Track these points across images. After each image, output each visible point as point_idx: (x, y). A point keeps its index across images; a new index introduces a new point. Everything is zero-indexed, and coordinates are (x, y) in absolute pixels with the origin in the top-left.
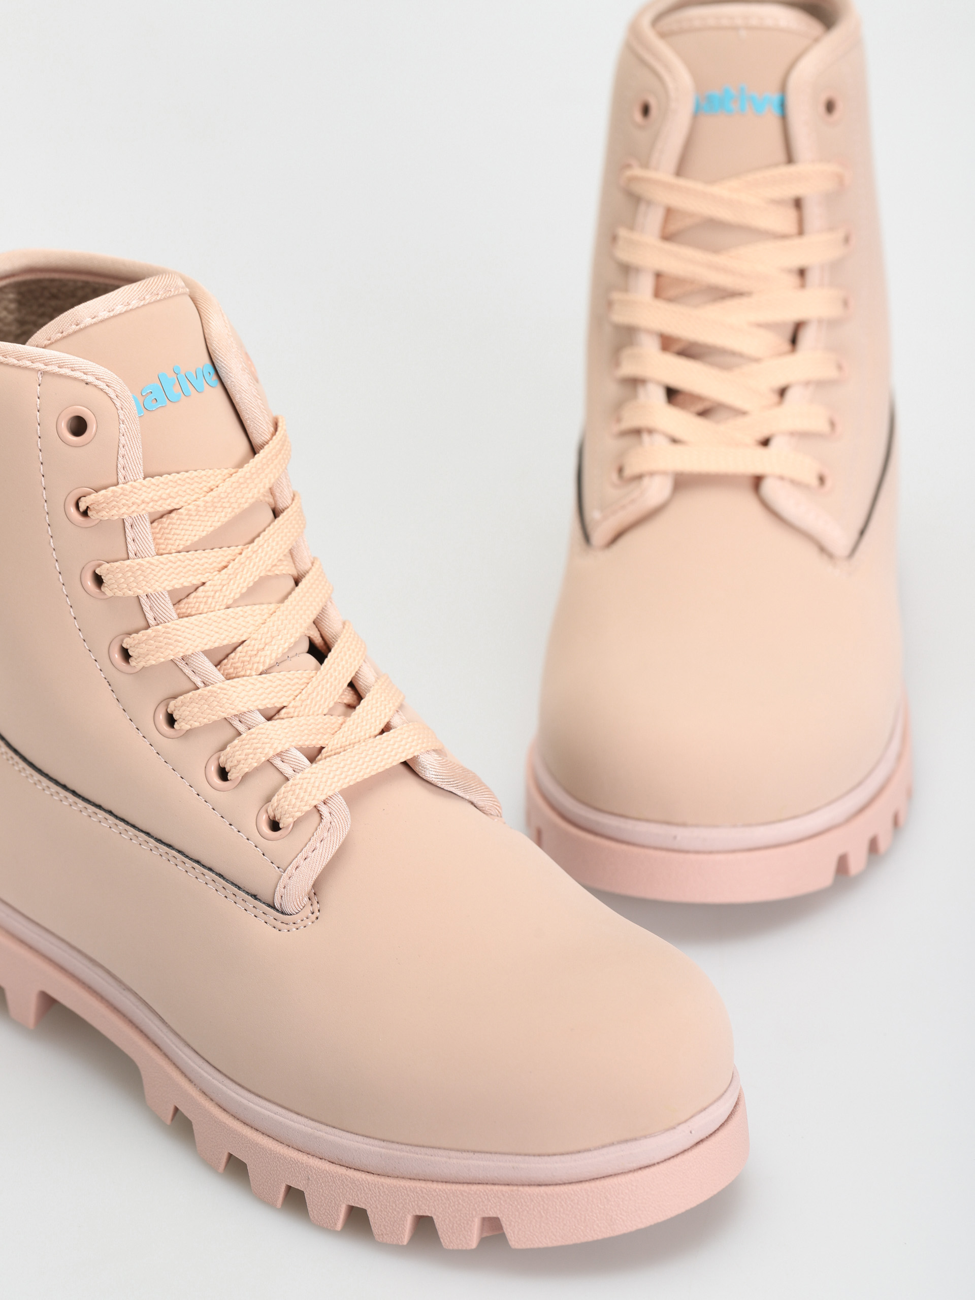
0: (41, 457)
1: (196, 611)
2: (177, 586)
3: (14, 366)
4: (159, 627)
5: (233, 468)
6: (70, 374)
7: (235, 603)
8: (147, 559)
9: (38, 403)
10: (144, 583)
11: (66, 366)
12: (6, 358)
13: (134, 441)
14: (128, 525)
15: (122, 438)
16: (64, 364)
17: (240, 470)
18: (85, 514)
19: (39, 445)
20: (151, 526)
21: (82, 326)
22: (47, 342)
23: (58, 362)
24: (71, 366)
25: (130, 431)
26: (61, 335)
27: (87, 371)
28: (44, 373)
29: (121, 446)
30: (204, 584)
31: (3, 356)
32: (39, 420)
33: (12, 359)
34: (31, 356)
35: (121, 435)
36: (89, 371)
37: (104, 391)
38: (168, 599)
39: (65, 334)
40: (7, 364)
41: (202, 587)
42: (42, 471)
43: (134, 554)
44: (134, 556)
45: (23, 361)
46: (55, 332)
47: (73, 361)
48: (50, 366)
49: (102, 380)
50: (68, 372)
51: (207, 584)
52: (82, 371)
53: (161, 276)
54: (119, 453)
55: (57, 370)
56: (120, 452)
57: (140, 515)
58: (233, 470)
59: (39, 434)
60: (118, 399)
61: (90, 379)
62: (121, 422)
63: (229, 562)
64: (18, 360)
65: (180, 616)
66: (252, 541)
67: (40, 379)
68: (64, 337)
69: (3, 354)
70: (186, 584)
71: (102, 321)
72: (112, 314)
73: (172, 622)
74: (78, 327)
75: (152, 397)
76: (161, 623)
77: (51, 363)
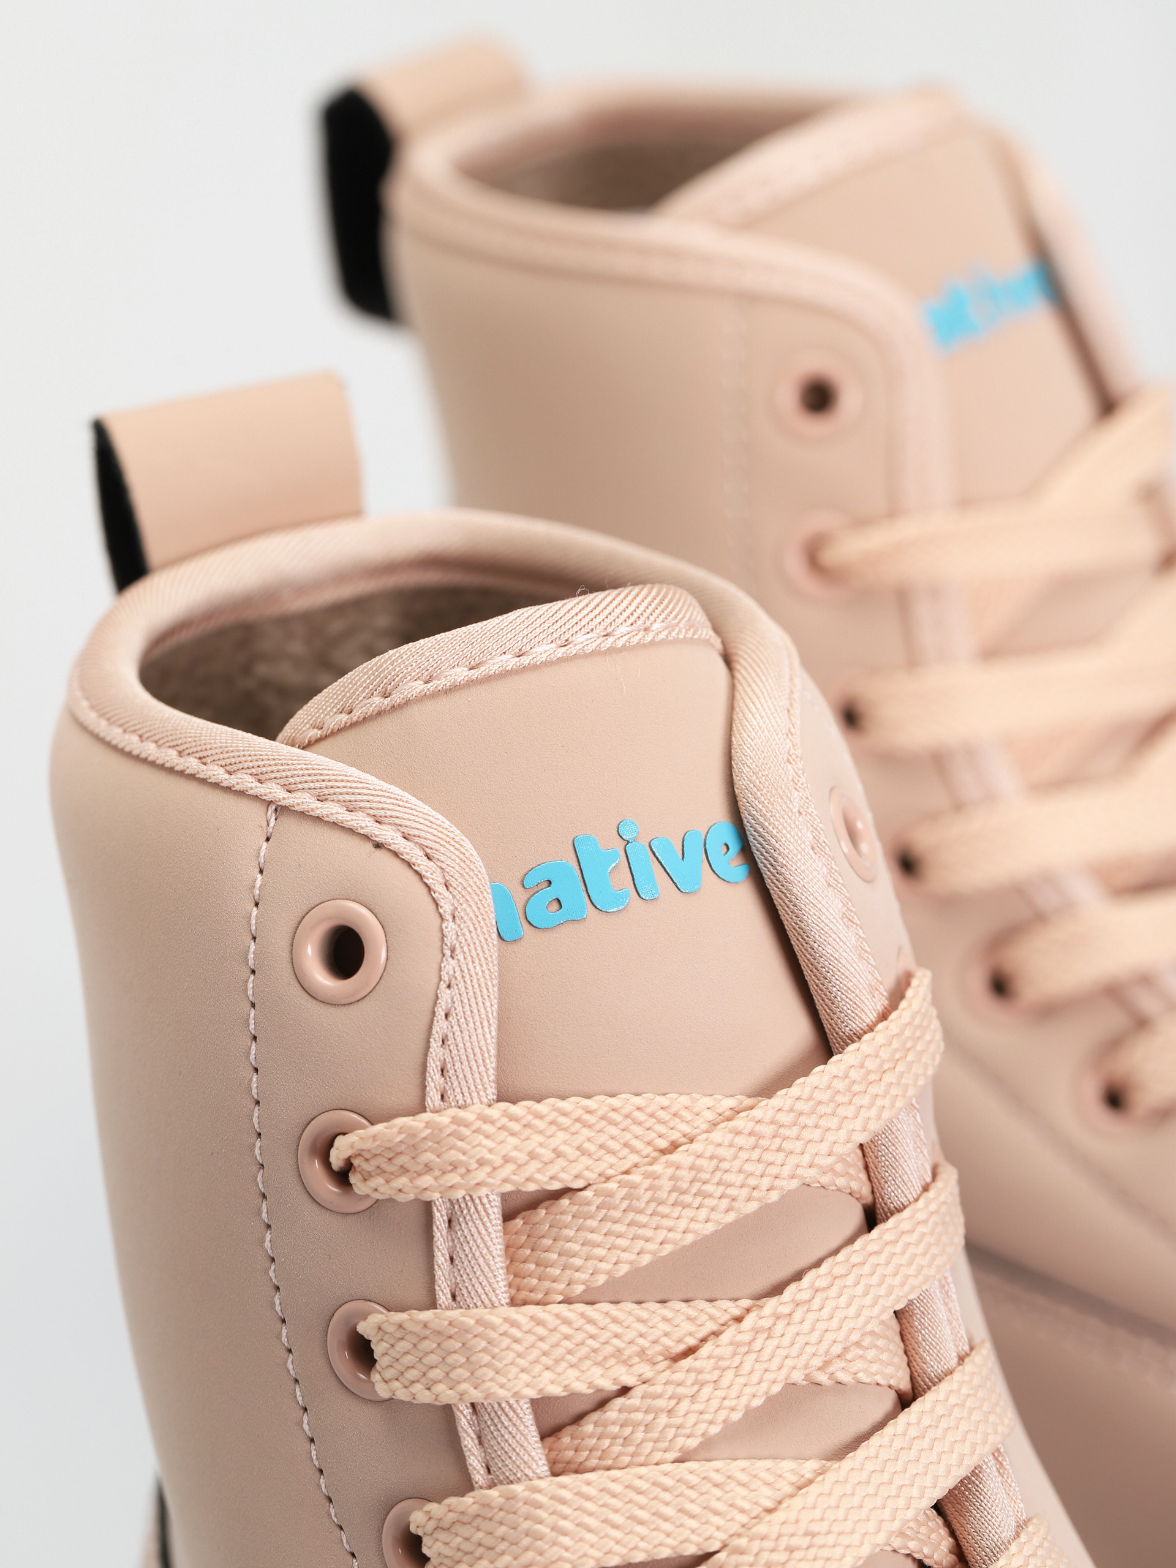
0: (252, 1022)
1: (600, 1459)
2: (556, 1390)
3: (216, 786)
4: (494, 1493)
5: (750, 1097)
6: (340, 817)
7: (706, 1449)
8: (480, 1312)
9: (258, 883)
10: (491, 1373)
11: (335, 797)
12: (205, 764)
13: (474, 1005)
14: (440, 1219)
15: (445, 995)
16: (332, 791)
17: (765, 1102)
18: (342, 1177)
19: (250, 992)
20: (504, 1228)
21: (397, 698)
22: (316, 733)
23: (318, 785)
24: (347, 797)
25: (467, 977)
26: (344, 718)
27: (382, 813)
28: (282, 810)
29: (440, 1013)
30: (625, 1391)
31: (200, 758)
32: (253, 928)
33: (216, 768)
34: (261, 763)
35: (443, 985)
36: (389, 813)
37: (416, 868)
38: (529, 1419)
39: (356, 715)
40: (204, 781)
41: (620, 1401)
42: (252, 1057)
43: (449, 1296)
44: (450, 1300)
45: (239, 776)
46: (335, 710)
47: (354, 785)
48: (297, 794)
49: (416, 839)
50: (333, 811)
51: (637, 1392)
52: (372, 812)
53: (645, 591)
54: (434, 1032)
55: (313, 806)
56: (436, 1028)
57: (471, 1197)
58: (749, 1102)
59: (251, 962)
60: (447, 894)
61: (387, 834)
62: (448, 953)
63: (704, 1340)
64: (230, 773)
65: (557, 1470)
66: (777, 1290)
67: (272, 822)
68: (354, 725)
69: (201, 754)
70: (581, 1387)
71: (448, 691)
72: (475, 674)
73: (528, 1482)
74: (387, 701)
75: (550, 893)
76: (501, 1483)
77: (300, 786)
